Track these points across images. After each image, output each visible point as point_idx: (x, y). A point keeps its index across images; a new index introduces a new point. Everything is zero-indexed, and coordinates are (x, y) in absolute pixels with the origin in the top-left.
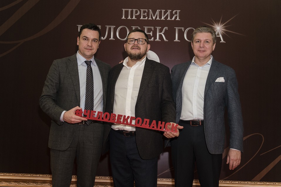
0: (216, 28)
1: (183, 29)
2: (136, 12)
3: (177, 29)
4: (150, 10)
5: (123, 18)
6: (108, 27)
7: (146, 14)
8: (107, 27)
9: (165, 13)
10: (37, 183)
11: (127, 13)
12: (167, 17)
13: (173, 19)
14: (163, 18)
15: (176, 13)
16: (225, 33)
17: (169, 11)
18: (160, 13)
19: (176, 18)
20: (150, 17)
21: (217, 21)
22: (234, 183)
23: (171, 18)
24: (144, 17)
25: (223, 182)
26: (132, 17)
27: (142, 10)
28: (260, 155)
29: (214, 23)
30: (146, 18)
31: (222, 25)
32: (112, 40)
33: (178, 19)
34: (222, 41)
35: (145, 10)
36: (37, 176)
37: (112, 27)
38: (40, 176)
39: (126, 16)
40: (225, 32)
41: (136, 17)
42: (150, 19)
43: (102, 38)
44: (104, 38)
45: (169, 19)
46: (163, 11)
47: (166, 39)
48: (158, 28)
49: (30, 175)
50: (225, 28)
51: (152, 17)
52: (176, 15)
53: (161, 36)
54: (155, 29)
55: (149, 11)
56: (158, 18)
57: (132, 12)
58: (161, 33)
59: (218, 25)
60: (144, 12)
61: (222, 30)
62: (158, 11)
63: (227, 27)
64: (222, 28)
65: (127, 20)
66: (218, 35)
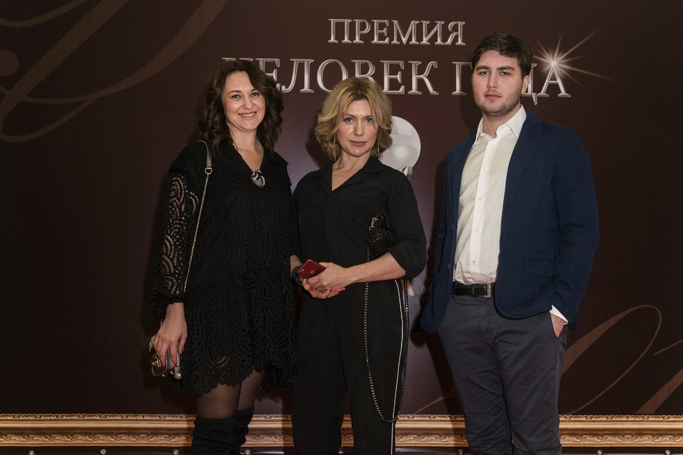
0: (547, 63)
2: (363, 27)
3: (458, 65)
4: (396, 22)
5: (332, 39)
6: (296, 62)
7: (385, 30)
8: (293, 62)
9: (430, 28)
11: (340, 28)
12: (434, 38)
13: (449, 41)
14: (425, 41)
15: (455, 28)
16: (570, 75)
17: (439, 24)
18: (419, 27)
19: (456, 39)
20: (395, 38)
21: (551, 48)
22: (597, 419)
23: (445, 39)
24: (382, 37)
25: (572, 419)
26: (352, 37)
27: (376, 22)
28: (655, 354)
29: (543, 52)
30: (387, 41)
31: (562, 55)
32: (306, 94)
33: (460, 42)
34: (563, 92)
35: (382, 21)
37: (307, 62)
39: (340, 36)
40: (570, 72)
41: (362, 37)
42: (395, 41)
43: (283, 87)
44: (287, 87)
45: (439, 42)
46: (425, 23)
47: (434, 89)
48: (415, 65)
50: (569, 64)
51: (399, 39)
52: (454, 34)
53: (421, 83)
54: (408, 67)
55: (392, 25)
56: (414, 41)
57: (352, 26)
58: (422, 76)
59: (553, 57)
60: (381, 26)
61: (561, 68)
62: (413, 24)
63: (572, 61)
64: (562, 63)
65: (340, 44)
66: (553, 78)
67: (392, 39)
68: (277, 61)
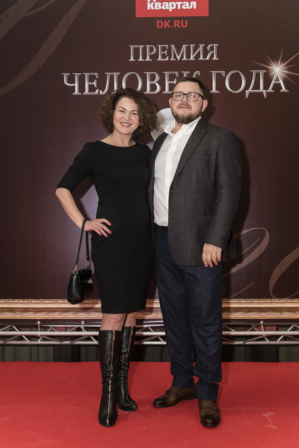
0: (273, 70)
1: (223, 73)
2: (151, 50)
3: (214, 73)
5: (132, 59)
6: (108, 74)
7: (166, 52)
8: (107, 74)
9: (195, 49)
10: (15, 312)
11: (136, 51)
12: (198, 56)
13: (208, 58)
14: (192, 58)
15: (212, 49)
16: (288, 77)
17: (201, 46)
18: (188, 49)
19: (212, 56)
20: (173, 57)
21: (275, 59)
23: (205, 56)
24: (164, 56)
26: (144, 57)
27: (160, 47)
29: (271, 63)
30: (167, 59)
31: (282, 64)
33: (215, 58)
34: (284, 89)
35: (164, 46)
36: (15, 302)
37: (116, 75)
38: (20, 301)
39: (136, 56)
40: (289, 75)
41: (151, 57)
42: (172, 59)
43: (101, 91)
44: (103, 91)
45: (201, 58)
46: (192, 46)
48: (185, 73)
49: (4, 301)
50: (289, 69)
51: (175, 57)
52: (212, 52)
55: (170, 48)
56: (185, 58)
57: (144, 50)
59: (277, 66)
60: (163, 49)
61: (281, 72)
62: (184, 47)
63: (291, 67)
64: (283, 69)
65: (137, 62)
66: (277, 80)
67: (170, 57)
68: (96, 74)
